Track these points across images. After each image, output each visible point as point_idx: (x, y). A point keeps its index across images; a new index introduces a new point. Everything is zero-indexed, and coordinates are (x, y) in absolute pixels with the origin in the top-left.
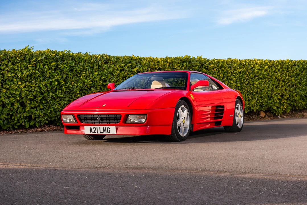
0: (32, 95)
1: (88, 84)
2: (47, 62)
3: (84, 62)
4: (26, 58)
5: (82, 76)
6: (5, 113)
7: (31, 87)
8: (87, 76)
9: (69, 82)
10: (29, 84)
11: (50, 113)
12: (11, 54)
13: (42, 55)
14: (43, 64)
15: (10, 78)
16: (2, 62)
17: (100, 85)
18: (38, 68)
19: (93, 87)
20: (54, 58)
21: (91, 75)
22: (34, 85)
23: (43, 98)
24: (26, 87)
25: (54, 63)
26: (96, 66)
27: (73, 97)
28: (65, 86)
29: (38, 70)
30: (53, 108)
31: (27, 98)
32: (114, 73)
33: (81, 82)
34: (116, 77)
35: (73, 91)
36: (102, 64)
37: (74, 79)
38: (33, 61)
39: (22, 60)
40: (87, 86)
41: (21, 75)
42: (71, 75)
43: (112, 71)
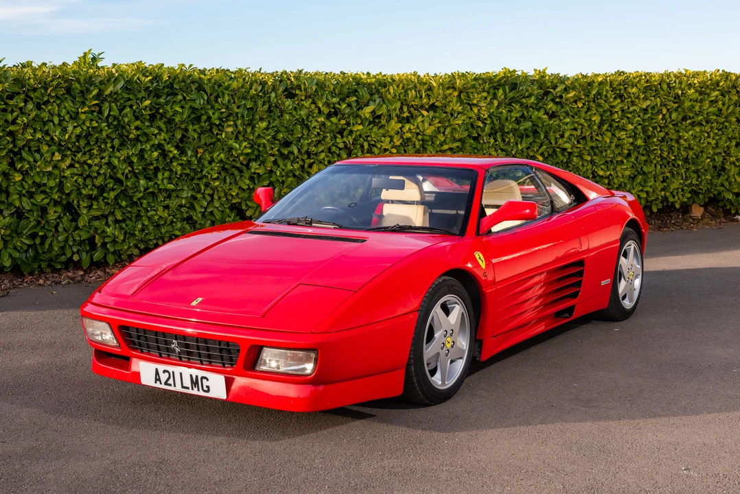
0: (94, 185)
1: (241, 154)
2: (129, 99)
3: (232, 95)
4: (74, 89)
5: (226, 132)
6: (25, 232)
7: (90, 166)
8: (239, 132)
9: (189, 149)
10: (85, 159)
11: (143, 230)
12: (32, 81)
13: (116, 79)
14: (119, 104)
15: (32, 144)
16: (8, 101)
17: (273, 155)
18: (106, 115)
19: (255, 160)
20: (149, 87)
21: (249, 130)
22: (97, 161)
23: (124, 193)
24: (77, 165)
25: (147, 102)
26: (264, 105)
27: (203, 187)
28: (180, 162)
29: (107, 121)
30: (149, 218)
31: (80, 194)
32: (311, 122)
33: (223, 149)
34: (316, 133)
35: (202, 171)
36: (280, 99)
37: (203, 142)
38: (91, 96)
39: (64, 94)
40: (239, 160)
41: (60, 134)
42: (195, 130)
43: (305, 118)
